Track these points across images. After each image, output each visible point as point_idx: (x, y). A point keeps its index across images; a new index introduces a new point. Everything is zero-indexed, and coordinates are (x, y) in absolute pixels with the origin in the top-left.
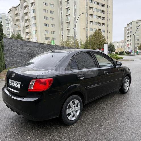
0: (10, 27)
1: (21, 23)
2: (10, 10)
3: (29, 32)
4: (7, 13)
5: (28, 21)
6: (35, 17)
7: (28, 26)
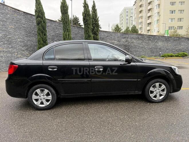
0: (133, 20)
1: (144, 14)
2: (135, 2)
3: (150, 23)
4: (133, 6)
5: (151, 11)
6: (159, 5)
7: (151, 16)
